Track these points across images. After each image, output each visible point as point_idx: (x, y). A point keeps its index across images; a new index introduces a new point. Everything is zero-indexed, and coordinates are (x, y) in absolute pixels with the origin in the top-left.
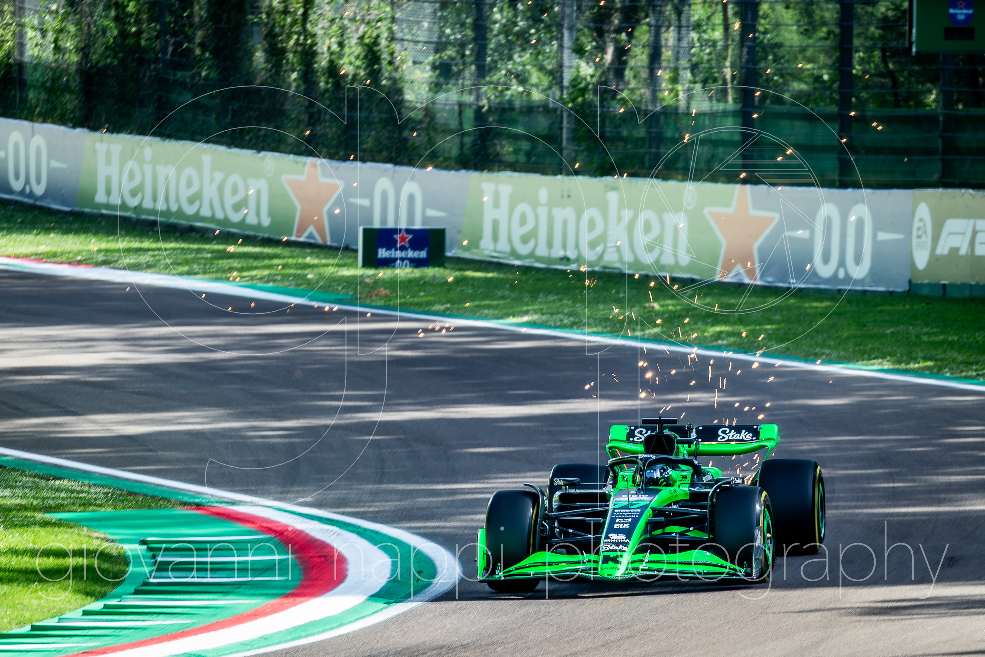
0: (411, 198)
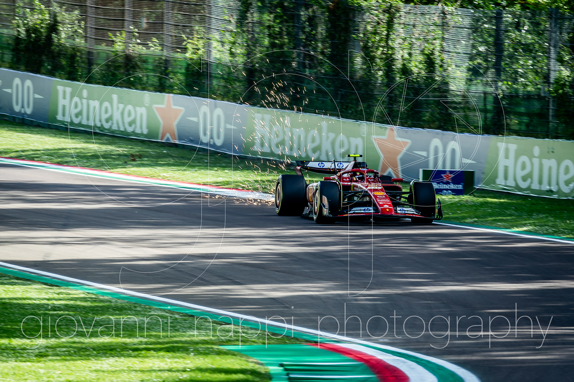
0: (453, 151)
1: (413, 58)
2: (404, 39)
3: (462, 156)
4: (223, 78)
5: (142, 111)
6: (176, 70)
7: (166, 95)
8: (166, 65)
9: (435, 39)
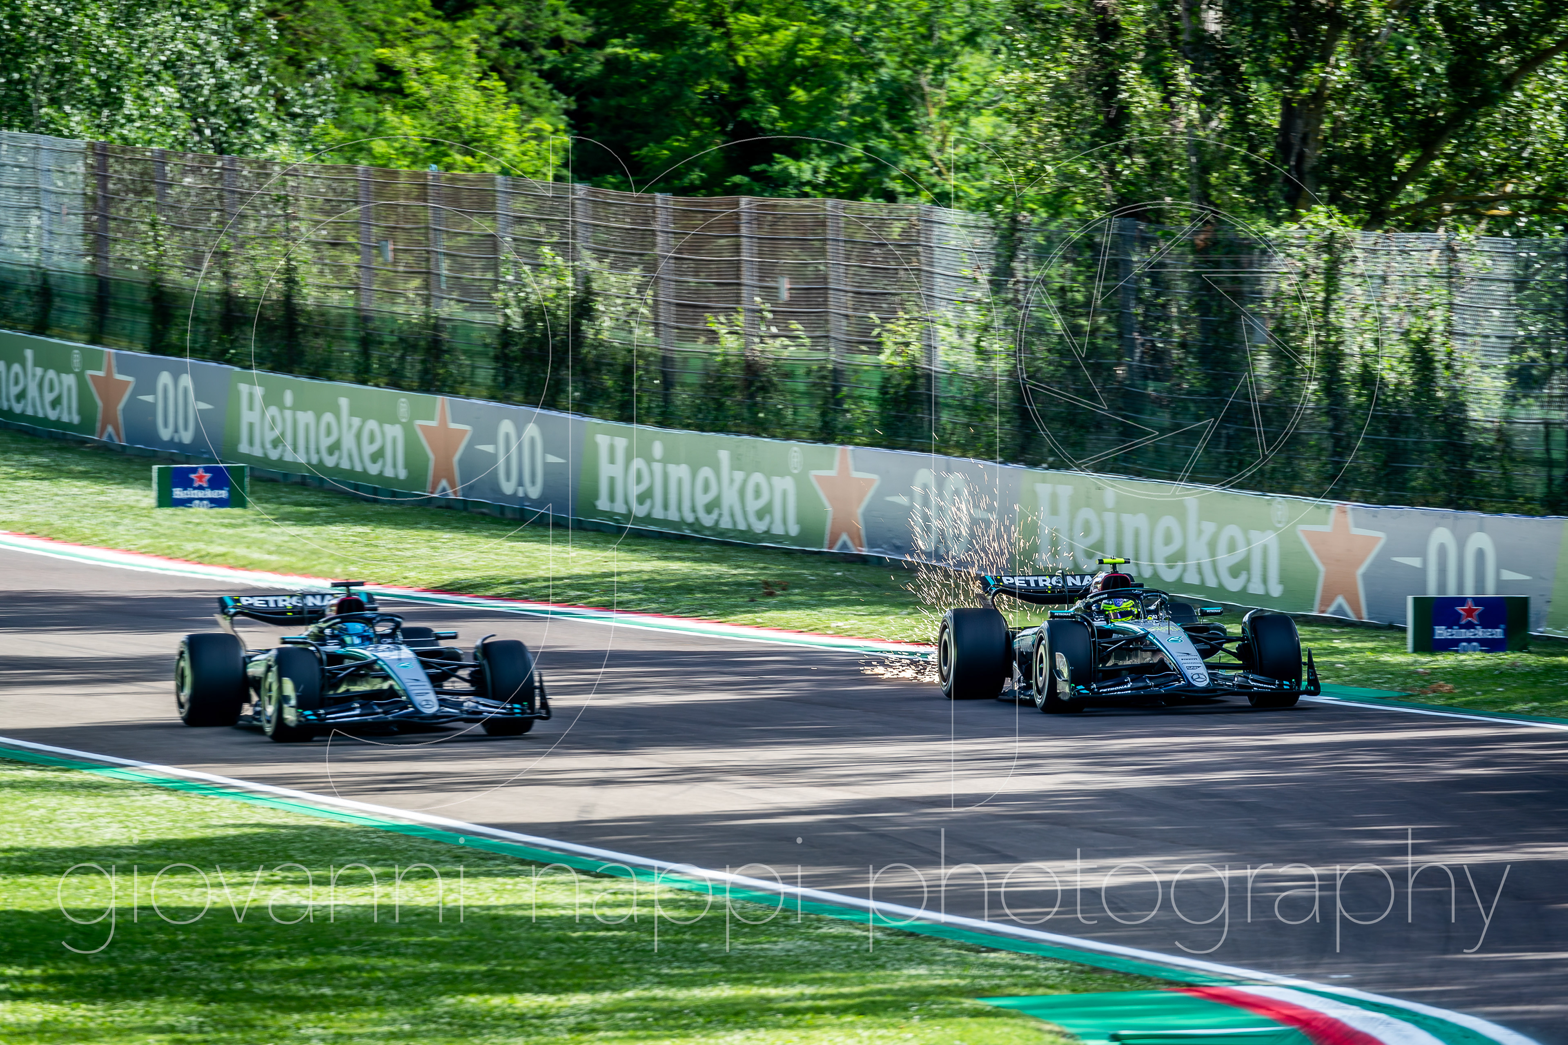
0: (1480, 555)
1: (1387, 350)
2: (1366, 309)
3: (1500, 566)
4: (965, 408)
5: (785, 484)
6: (857, 393)
7: (836, 449)
8: (836, 380)
9: (1432, 308)
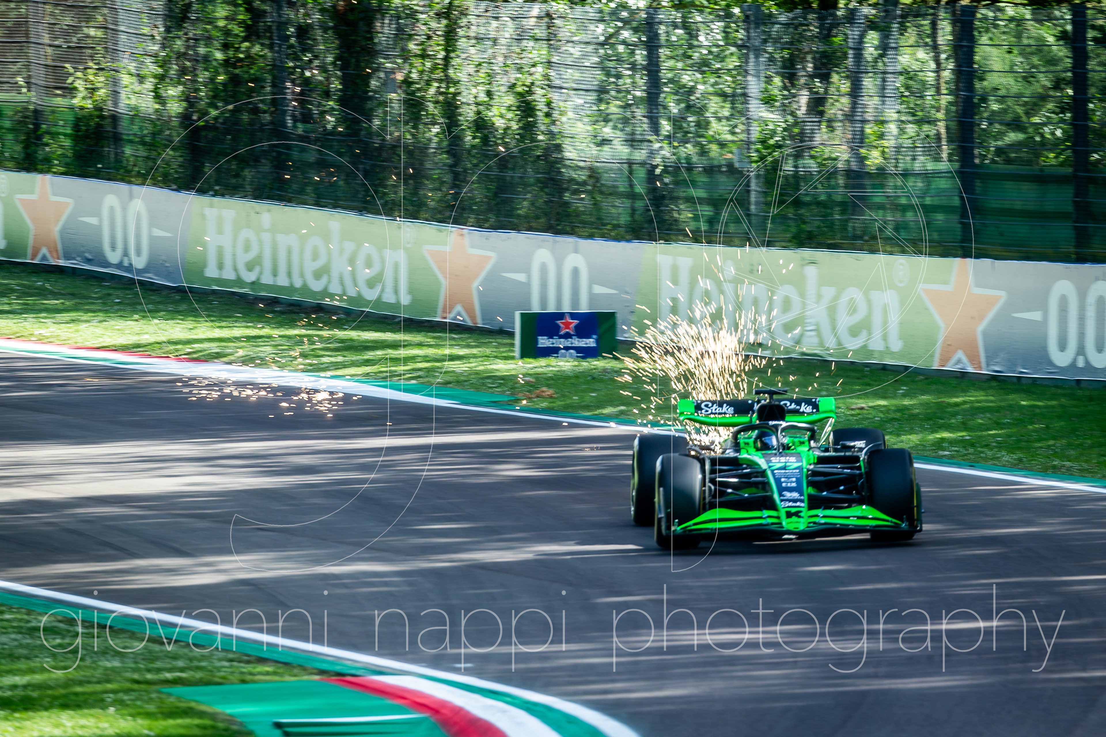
0: (576, 272)
2: (479, 66)
3: (592, 282)
4: (144, 143)
6: (54, 129)
7: (38, 178)
8: (36, 119)
9: (534, 66)
